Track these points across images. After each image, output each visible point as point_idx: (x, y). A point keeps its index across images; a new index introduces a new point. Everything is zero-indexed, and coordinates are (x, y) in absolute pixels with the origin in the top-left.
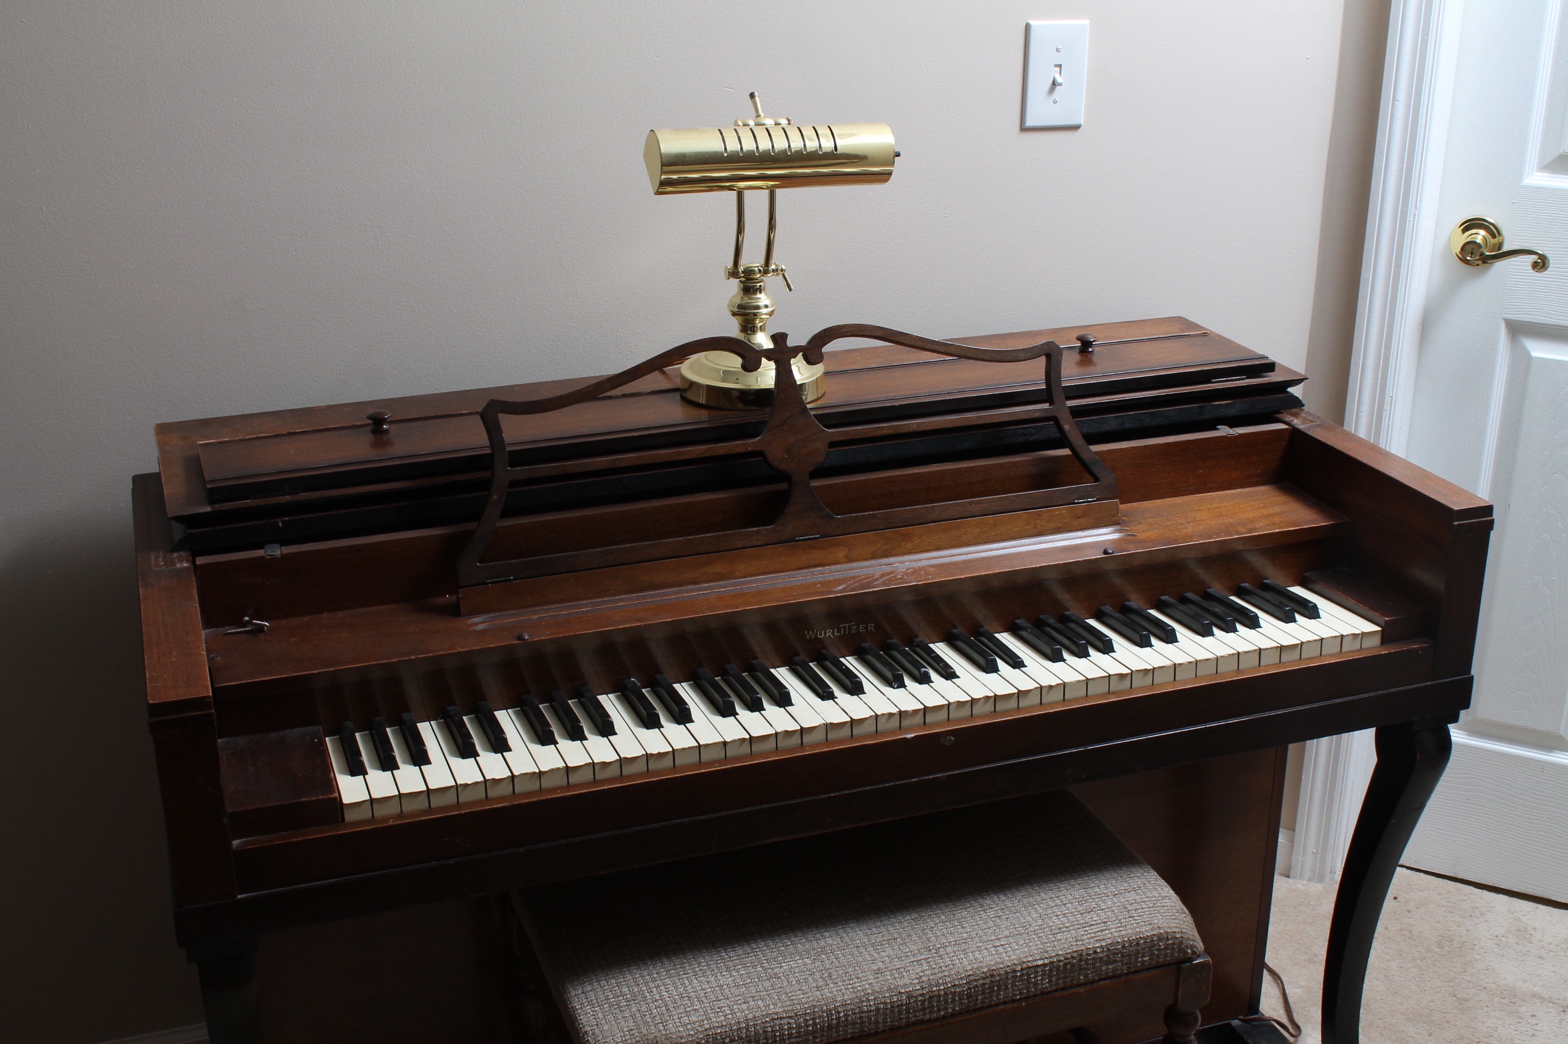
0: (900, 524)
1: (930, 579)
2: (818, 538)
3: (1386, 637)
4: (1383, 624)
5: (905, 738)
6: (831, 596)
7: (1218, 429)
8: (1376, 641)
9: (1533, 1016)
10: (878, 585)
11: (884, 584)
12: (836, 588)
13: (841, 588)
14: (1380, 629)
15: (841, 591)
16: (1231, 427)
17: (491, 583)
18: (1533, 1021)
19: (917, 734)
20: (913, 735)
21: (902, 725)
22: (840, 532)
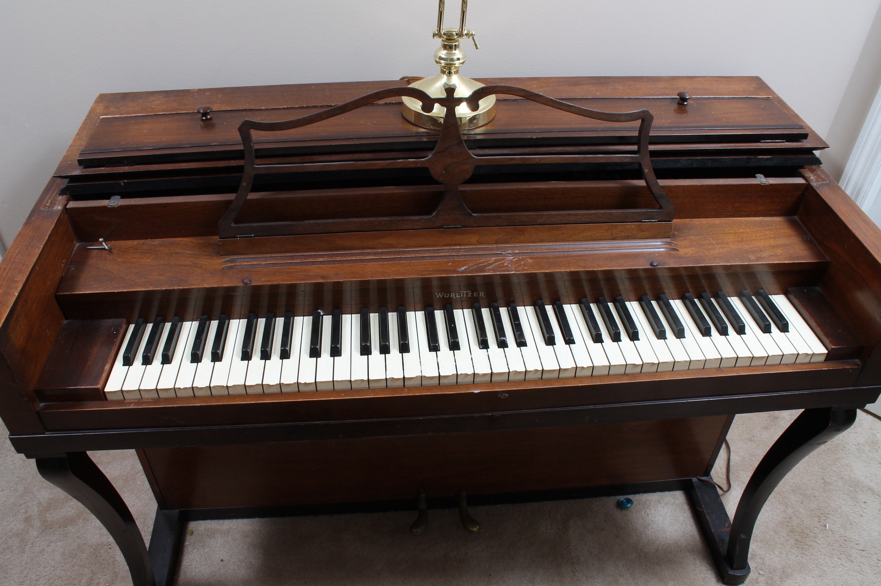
0: (518, 224)
1: (526, 270)
2: (460, 228)
3: (829, 357)
4: (830, 349)
5: (473, 393)
6: (454, 275)
7: (756, 177)
8: (823, 359)
9: (865, 502)
10: (489, 270)
11: (493, 270)
12: (460, 268)
13: (463, 269)
14: (826, 352)
15: (463, 272)
16: (766, 176)
17: (239, 237)
18: (864, 506)
19: (482, 391)
20: (479, 391)
21: (475, 380)
22: (475, 225)
